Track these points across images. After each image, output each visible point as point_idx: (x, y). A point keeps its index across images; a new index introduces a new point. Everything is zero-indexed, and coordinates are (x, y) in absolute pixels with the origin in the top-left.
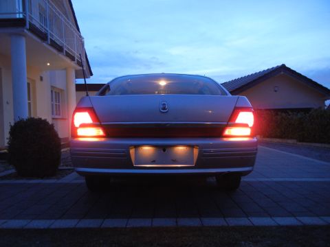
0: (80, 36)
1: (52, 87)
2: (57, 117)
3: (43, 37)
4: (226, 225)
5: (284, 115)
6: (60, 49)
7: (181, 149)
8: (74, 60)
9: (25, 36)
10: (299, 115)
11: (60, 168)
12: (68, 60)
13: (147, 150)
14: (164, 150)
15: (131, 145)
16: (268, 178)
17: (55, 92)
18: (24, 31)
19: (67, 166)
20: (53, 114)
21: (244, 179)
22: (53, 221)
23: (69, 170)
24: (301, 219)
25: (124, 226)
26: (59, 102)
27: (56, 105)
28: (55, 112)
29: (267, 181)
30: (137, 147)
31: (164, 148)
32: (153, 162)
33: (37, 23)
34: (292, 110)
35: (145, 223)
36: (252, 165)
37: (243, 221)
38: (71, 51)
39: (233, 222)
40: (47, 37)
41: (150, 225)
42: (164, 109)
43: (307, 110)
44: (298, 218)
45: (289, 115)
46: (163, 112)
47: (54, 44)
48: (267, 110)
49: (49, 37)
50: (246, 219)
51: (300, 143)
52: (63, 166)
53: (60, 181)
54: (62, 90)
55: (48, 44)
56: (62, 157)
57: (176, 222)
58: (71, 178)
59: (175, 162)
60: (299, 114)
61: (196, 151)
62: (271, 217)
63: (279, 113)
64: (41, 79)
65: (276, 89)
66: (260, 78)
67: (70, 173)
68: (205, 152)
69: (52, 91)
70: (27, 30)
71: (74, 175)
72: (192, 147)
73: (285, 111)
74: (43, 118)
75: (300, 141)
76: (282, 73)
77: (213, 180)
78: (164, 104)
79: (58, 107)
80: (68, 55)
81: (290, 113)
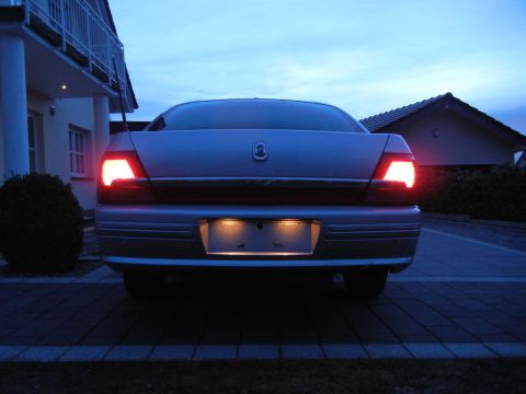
0: (117, 41)
1: (71, 126)
2: (78, 175)
3: (54, 39)
4: (366, 356)
6: (83, 61)
7: (289, 225)
8: (107, 81)
9: (22, 36)
11: (81, 258)
12: (96, 80)
13: (230, 226)
14: (260, 227)
15: (202, 218)
16: (429, 276)
17: (76, 135)
18: (21, 28)
19: (94, 255)
20: (72, 170)
21: (392, 278)
22: (66, 348)
23: (96, 261)
24: (493, 346)
25: (190, 359)
26: (82, 151)
27: (77, 155)
28: (75, 168)
29: (428, 282)
30: (212, 220)
31: (260, 223)
32: (241, 247)
33: (44, 16)
34: (464, 167)
35: (225, 353)
36: (411, 253)
37: (395, 351)
38: (104, 67)
39: (377, 351)
40: (61, 41)
41: (234, 357)
42: (261, 154)
43: (486, 168)
44: (488, 345)
45: (459, 175)
46: (258, 161)
48: (422, 166)
49: (65, 40)
50: (398, 346)
52: (87, 255)
53: (79, 281)
54: (87, 132)
55: (62, 52)
56: (85, 241)
57: (280, 351)
58: (100, 276)
59: (279, 247)
60: (474, 174)
61: (315, 229)
62: (441, 342)
63: (442, 171)
64: (52, 112)
65: (437, 133)
66: (411, 115)
67: (98, 267)
68: (331, 230)
69: (70, 133)
70: (27, 26)
71: (105, 270)
72: (308, 221)
76: (447, 107)
77: (339, 279)
78: (260, 146)
79: (80, 159)
80: (96, 72)
81: (460, 172)
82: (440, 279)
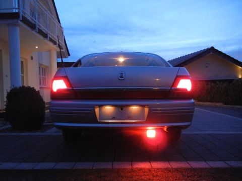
0: (61, 27)
1: (40, 64)
2: (43, 86)
3: (33, 26)
4: (170, 167)
5: (213, 84)
6: (45, 36)
7: (135, 109)
8: (56, 44)
9: (19, 25)
10: (225, 85)
11: (44, 124)
12: (51, 44)
13: (109, 109)
14: (122, 109)
15: (96, 105)
16: (201, 131)
17: (42, 68)
18: (18, 22)
19: (50, 122)
20: (40, 84)
21: (183, 132)
22: (37, 163)
23: (51, 125)
24: (229, 162)
25: (91, 168)
26: (45, 76)
27: (43, 78)
28: (42, 84)
29: (201, 134)
30: (101, 106)
31: (122, 107)
32: (113, 118)
33: (29, 17)
34: (220, 81)
35: (107, 166)
36: (190, 121)
37: (184, 164)
38: (54, 38)
39: (176, 165)
40: (35, 27)
41: (111, 167)
44: (227, 162)
45: (217, 84)
46: (121, 80)
47: (41, 32)
48: (200, 81)
49: (37, 26)
51: (226, 106)
52: (47, 123)
53: (44, 134)
54: (47, 67)
55: (36, 32)
56: (46, 116)
57: (131, 165)
58: (52, 132)
59: (130, 118)
61: (146, 110)
62: (205, 161)
63: (209, 83)
64: (32, 58)
65: (207, 65)
67: (51, 128)
68: (153, 110)
69: (40, 68)
70: (21, 21)
71: (54, 129)
72: (143, 106)
73: (214, 81)
74: (31, 87)
75: (225, 104)
76: (211, 53)
78: (122, 74)
80: (51, 40)
81: (218, 83)
82: (207, 132)
